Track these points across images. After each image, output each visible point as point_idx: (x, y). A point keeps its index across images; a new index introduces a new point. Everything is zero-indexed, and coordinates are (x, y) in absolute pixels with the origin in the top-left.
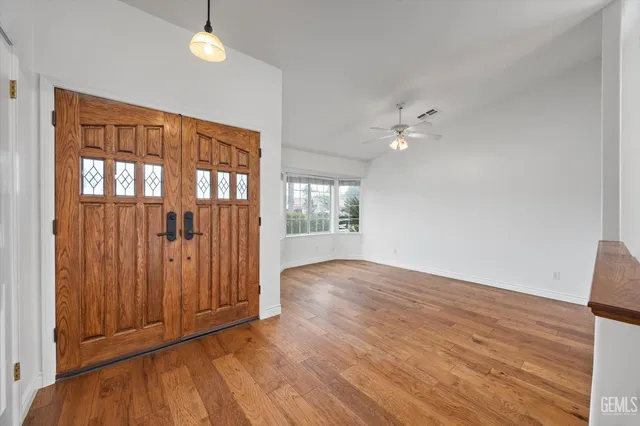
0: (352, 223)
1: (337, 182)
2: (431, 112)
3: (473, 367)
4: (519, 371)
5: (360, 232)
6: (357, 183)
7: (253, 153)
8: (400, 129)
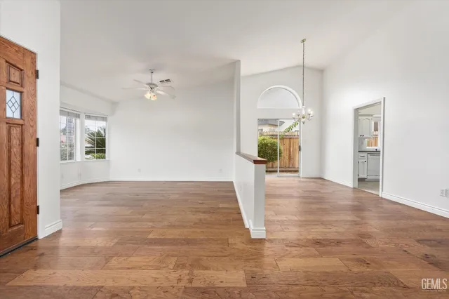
0: (98, 151)
1: (82, 116)
2: (168, 80)
3: (204, 212)
4: (219, 208)
5: (107, 158)
6: (104, 119)
7: (28, 72)
8: (152, 86)
